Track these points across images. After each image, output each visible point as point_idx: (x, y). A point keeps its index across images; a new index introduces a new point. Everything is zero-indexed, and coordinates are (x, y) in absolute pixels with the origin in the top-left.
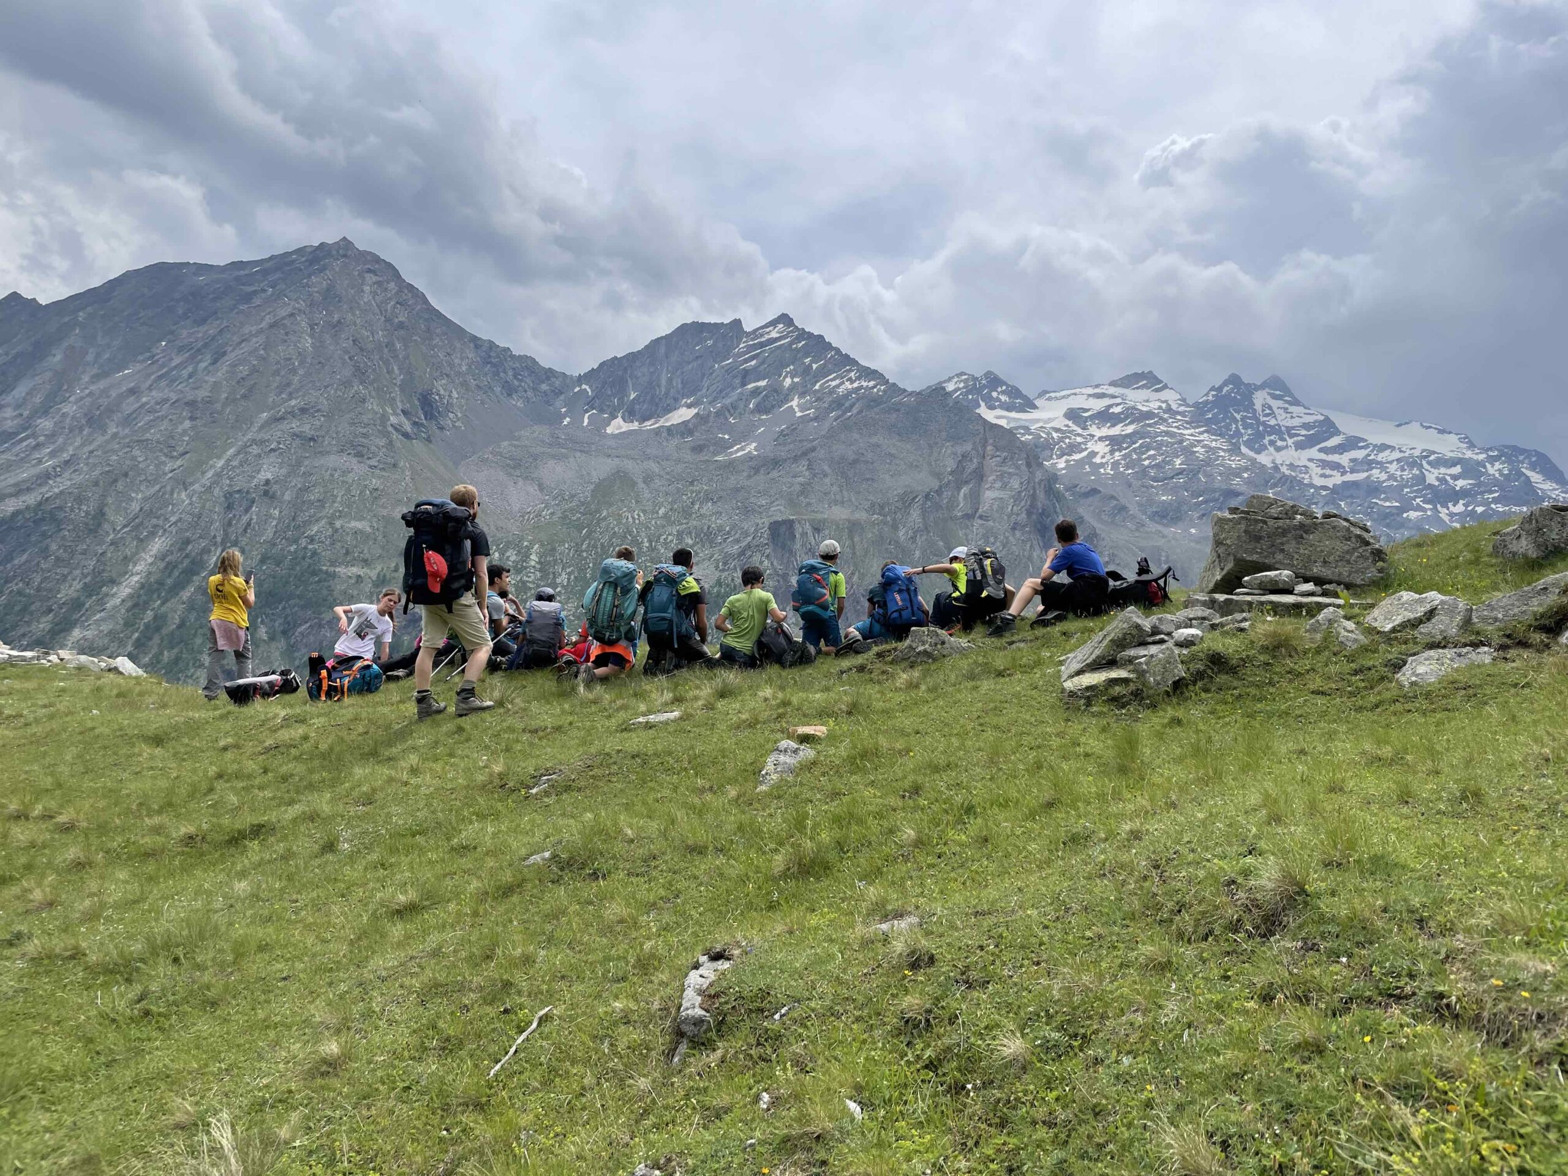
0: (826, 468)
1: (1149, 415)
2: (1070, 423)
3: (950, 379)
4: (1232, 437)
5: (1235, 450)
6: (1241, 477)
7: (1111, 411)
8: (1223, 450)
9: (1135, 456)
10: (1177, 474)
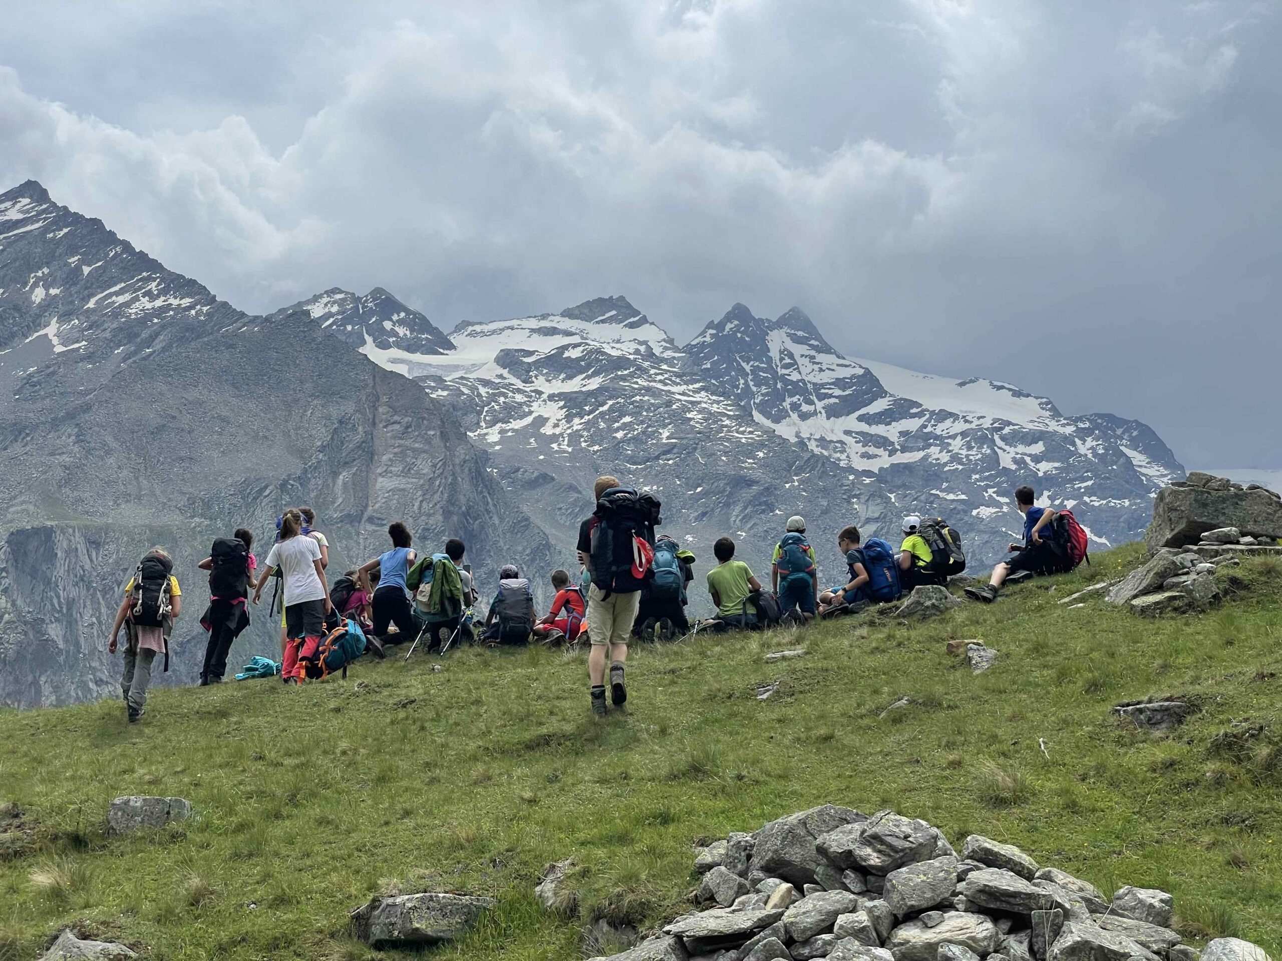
0: (109, 439)
1: (621, 362)
2: (505, 372)
3: (316, 299)
4: (739, 397)
5: (744, 417)
6: (754, 458)
7: (566, 354)
8: (729, 417)
9: (602, 425)
10: (666, 453)
